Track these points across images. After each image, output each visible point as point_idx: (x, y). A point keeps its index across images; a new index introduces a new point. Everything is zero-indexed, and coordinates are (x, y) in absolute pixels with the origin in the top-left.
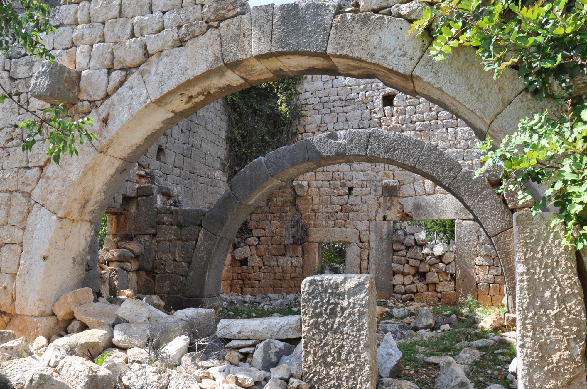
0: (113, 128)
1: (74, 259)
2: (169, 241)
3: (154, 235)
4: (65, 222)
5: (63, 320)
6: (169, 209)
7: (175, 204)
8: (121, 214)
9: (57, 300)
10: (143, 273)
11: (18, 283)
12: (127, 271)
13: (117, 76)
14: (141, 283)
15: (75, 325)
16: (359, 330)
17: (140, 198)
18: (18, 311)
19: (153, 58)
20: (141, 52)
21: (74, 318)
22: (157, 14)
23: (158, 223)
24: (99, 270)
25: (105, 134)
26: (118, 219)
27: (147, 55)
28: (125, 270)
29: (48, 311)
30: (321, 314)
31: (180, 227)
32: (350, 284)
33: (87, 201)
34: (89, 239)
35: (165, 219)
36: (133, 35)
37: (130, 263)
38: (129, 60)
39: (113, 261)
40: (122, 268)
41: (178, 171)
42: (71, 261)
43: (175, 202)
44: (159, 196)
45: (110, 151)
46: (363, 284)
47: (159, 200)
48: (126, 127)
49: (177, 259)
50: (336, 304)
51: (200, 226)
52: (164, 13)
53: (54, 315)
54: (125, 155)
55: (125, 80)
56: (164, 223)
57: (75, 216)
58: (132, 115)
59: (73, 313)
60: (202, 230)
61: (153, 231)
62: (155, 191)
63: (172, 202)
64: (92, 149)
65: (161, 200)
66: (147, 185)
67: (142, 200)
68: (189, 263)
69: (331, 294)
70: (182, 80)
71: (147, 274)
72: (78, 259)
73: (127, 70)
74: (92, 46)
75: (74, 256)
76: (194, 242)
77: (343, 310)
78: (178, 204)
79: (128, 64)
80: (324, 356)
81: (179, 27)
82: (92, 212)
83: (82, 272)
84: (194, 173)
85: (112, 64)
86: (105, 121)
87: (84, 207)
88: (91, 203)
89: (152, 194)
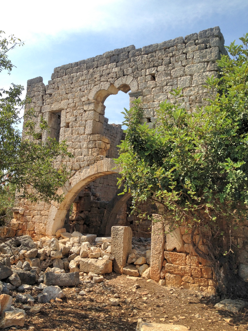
0: (72, 186)
1: (61, 220)
2: (95, 214)
3: (90, 211)
4: (59, 210)
5: (58, 237)
6: (95, 202)
7: (98, 200)
8: (78, 203)
9: (57, 231)
10: (85, 226)
11: (47, 226)
12: (79, 225)
13: (73, 172)
14: (84, 229)
15: (61, 238)
16: (121, 239)
17: (85, 197)
18: (46, 234)
19: (82, 168)
20: (79, 166)
21: (61, 237)
22: (83, 156)
23: (91, 207)
24: (69, 223)
25: (70, 187)
26: (77, 204)
27: (80, 167)
28: (79, 224)
29: (54, 234)
30: (115, 235)
31: (99, 208)
32: (120, 228)
33: (65, 204)
34: (66, 214)
35: (94, 205)
36: (77, 161)
37: (81, 221)
38: (76, 168)
39: (74, 221)
40: (78, 223)
41: (101, 185)
42: (61, 221)
43: (98, 199)
44: (92, 196)
45: (72, 191)
46: (123, 228)
47: (92, 198)
48: (75, 186)
49: (97, 220)
50: (118, 233)
51: (105, 208)
52: (85, 156)
53: (55, 235)
54: (76, 192)
55: (75, 173)
56: (93, 207)
57: (62, 208)
58: (77, 183)
59: (60, 235)
60: (106, 210)
61: (89, 210)
62: (90, 195)
63: (97, 199)
64: (67, 191)
65: (93, 198)
66: (88, 192)
67: (86, 198)
68: (101, 222)
69: (117, 230)
70: (88, 175)
71: (87, 226)
72: (63, 220)
73: (76, 170)
74: (67, 162)
75: (62, 219)
76: (103, 215)
77: (119, 234)
78: (99, 199)
79: (76, 169)
80: (115, 245)
81: (88, 161)
82: (67, 207)
83: (63, 224)
84: (108, 185)
85: (72, 168)
86: (70, 184)
87: (64, 206)
88: (67, 204)
89: (89, 196)
